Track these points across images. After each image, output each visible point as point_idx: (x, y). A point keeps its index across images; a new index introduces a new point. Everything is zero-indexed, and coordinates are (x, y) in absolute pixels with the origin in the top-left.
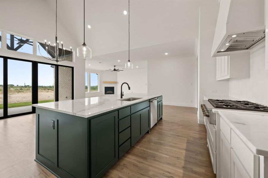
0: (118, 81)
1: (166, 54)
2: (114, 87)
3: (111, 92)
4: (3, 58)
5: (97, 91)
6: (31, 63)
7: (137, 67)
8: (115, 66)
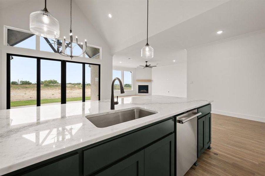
0: (152, 80)
1: (220, 32)
2: (148, 86)
3: (145, 91)
4: (36, 59)
5: (131, 89)
6: (60, 62)
7: (174, 61)
8: (146, 62)
